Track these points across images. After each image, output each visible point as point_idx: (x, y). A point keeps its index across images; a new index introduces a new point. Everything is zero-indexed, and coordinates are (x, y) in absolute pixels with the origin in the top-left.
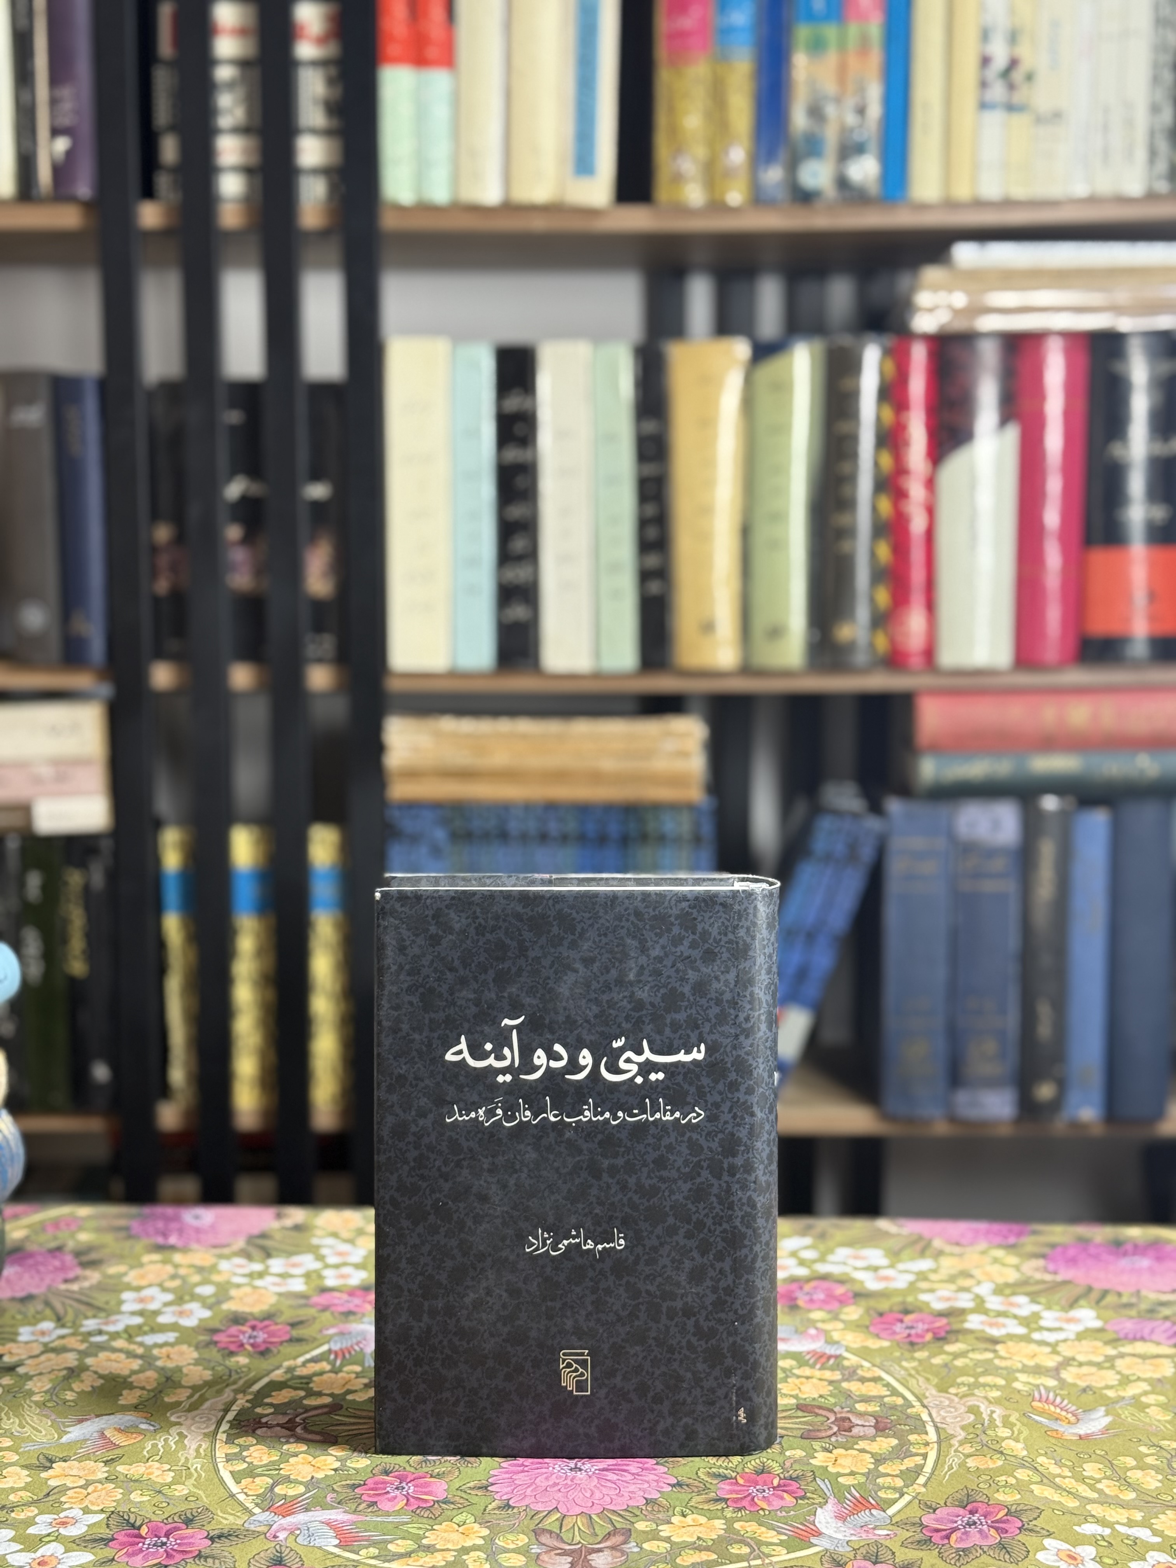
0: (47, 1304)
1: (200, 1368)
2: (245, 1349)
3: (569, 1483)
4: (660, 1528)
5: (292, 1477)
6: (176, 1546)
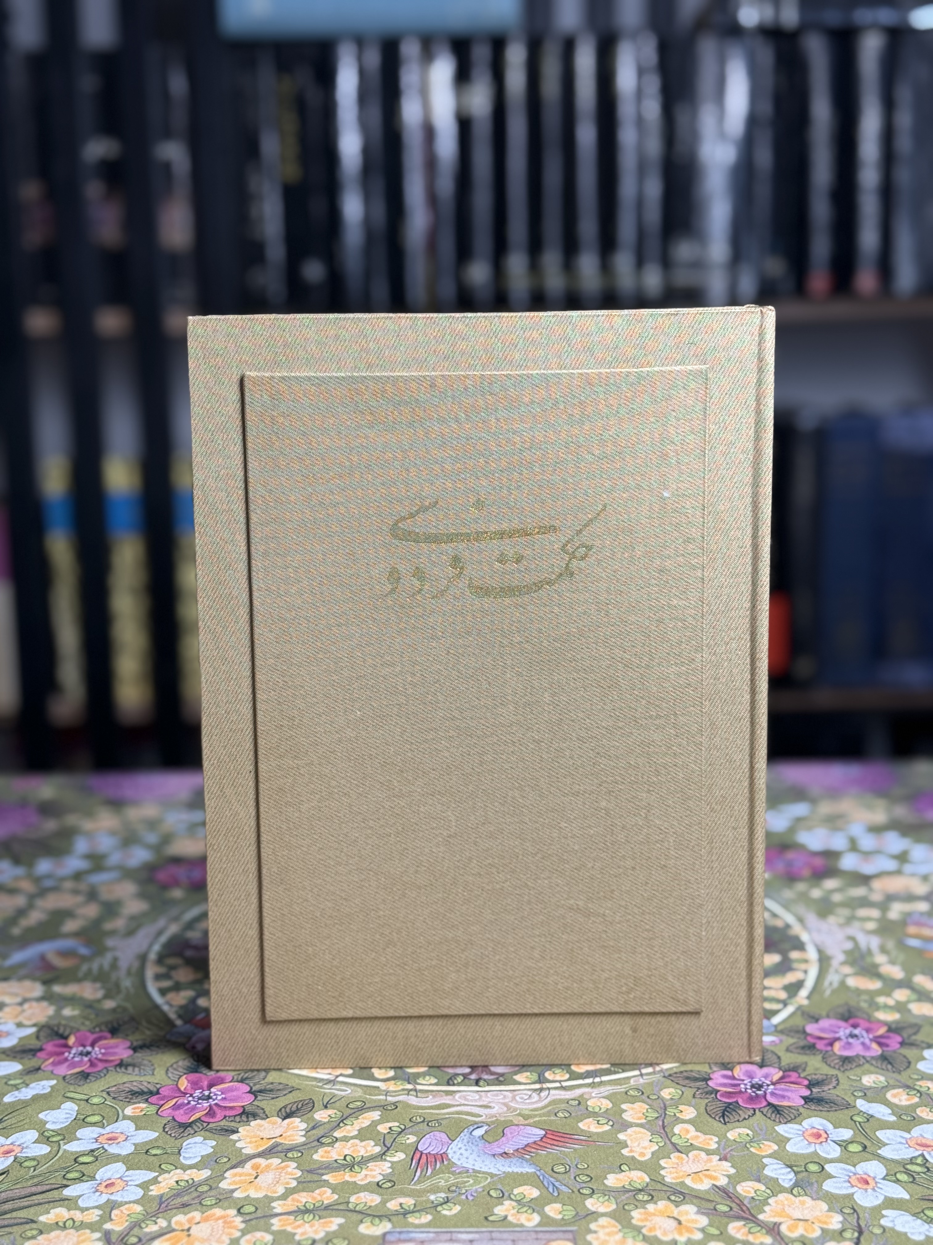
0: (6, 846)
1: (140, 900)
6: (100, 1056)
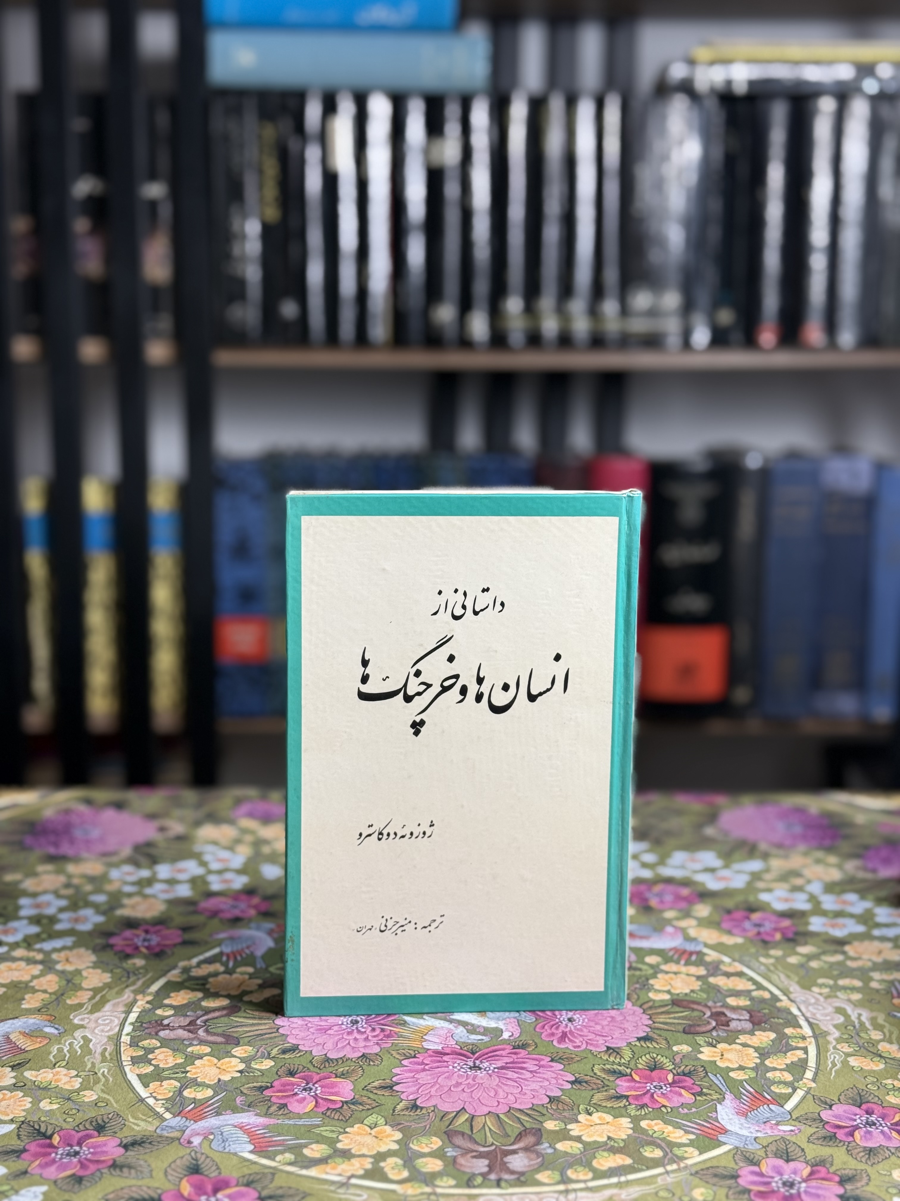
1: (99, 971)
2: (140, 952)
3: (471, 1082)
4: (569, 1127)
5: (199, 1080)
6: (89, 1156)
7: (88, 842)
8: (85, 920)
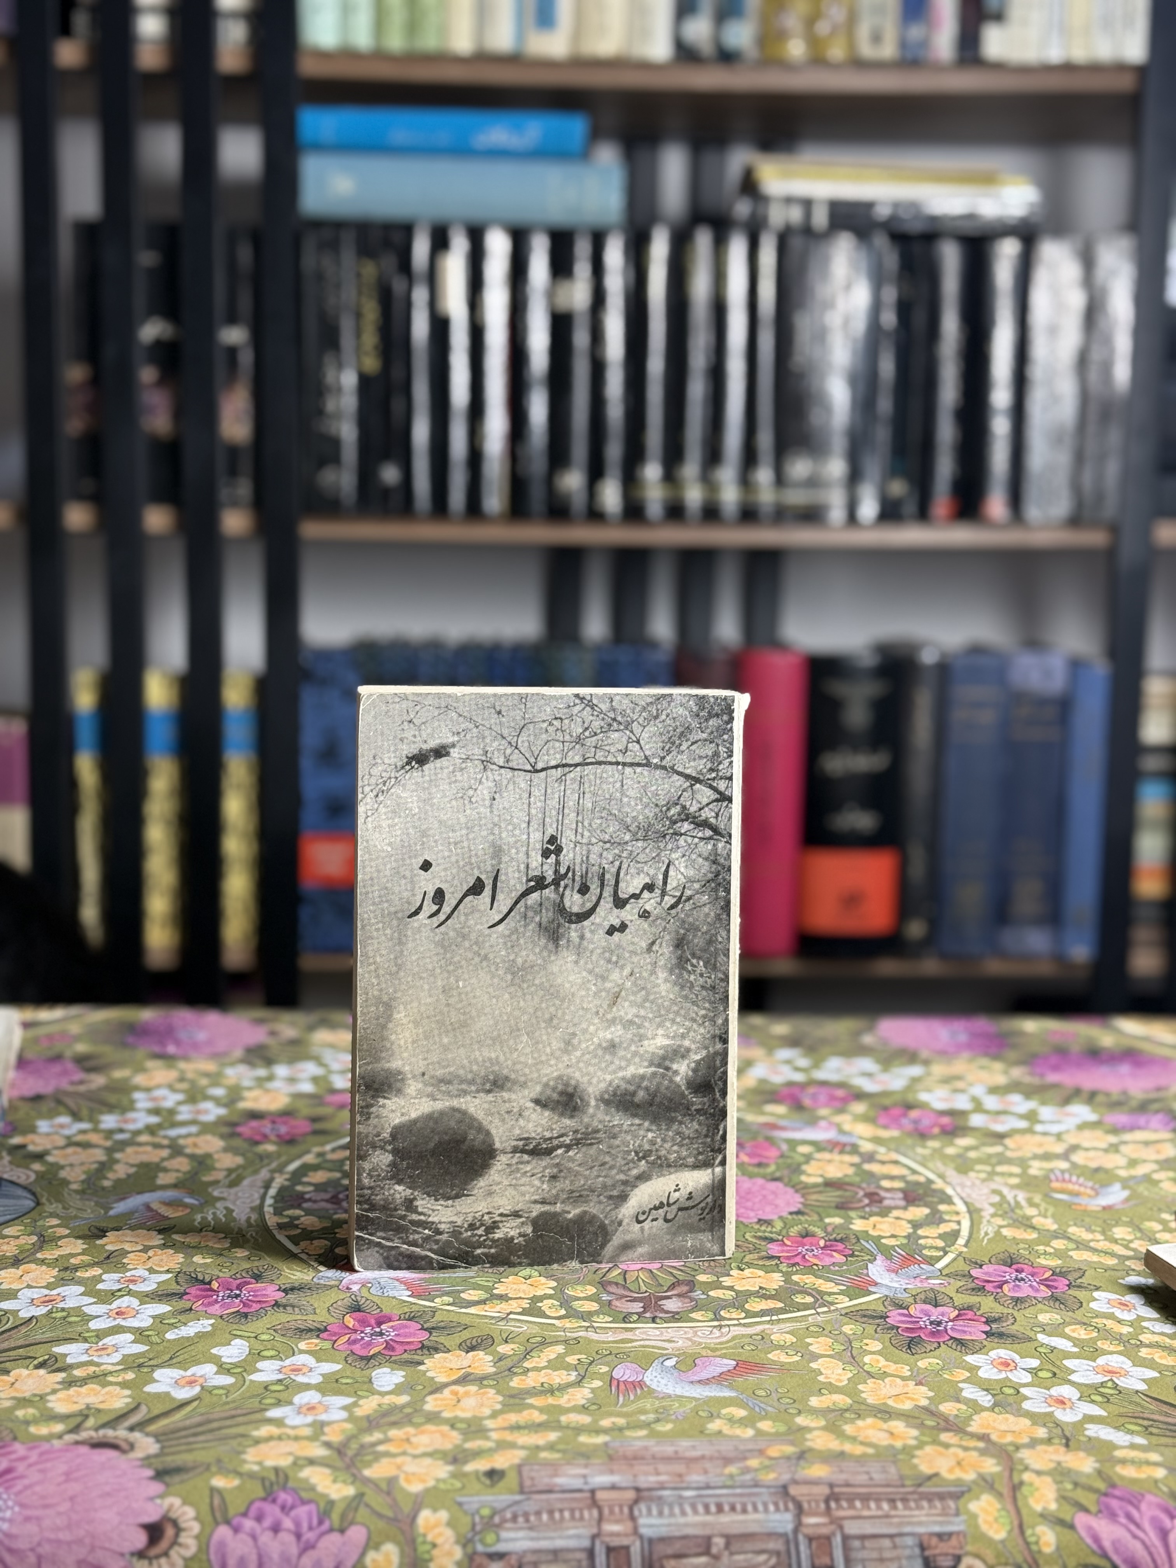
0: (59, 1102)
2: (270, 1139)
4: (721, 1279)
6: (251, 1298)
7: (196, 1046)
8: (206, 1112)
